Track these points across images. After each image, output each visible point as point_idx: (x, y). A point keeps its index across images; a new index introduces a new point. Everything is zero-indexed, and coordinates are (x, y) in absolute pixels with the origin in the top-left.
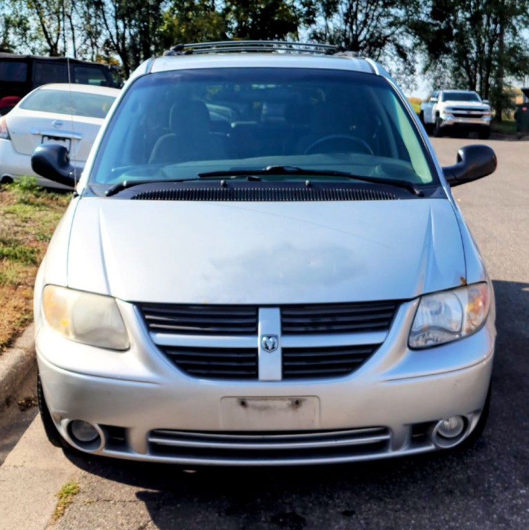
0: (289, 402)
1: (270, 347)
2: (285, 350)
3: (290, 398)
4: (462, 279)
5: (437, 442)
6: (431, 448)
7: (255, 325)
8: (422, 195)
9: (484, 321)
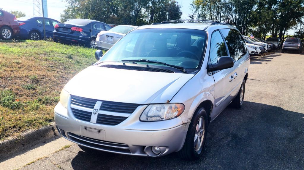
1: (95, 113)
3: (98, 129)
4: (168, 101)
5: (148, 154)
6: (146, 155)
7: (94, 106)
8: (185, 72)
9: (177, 117)
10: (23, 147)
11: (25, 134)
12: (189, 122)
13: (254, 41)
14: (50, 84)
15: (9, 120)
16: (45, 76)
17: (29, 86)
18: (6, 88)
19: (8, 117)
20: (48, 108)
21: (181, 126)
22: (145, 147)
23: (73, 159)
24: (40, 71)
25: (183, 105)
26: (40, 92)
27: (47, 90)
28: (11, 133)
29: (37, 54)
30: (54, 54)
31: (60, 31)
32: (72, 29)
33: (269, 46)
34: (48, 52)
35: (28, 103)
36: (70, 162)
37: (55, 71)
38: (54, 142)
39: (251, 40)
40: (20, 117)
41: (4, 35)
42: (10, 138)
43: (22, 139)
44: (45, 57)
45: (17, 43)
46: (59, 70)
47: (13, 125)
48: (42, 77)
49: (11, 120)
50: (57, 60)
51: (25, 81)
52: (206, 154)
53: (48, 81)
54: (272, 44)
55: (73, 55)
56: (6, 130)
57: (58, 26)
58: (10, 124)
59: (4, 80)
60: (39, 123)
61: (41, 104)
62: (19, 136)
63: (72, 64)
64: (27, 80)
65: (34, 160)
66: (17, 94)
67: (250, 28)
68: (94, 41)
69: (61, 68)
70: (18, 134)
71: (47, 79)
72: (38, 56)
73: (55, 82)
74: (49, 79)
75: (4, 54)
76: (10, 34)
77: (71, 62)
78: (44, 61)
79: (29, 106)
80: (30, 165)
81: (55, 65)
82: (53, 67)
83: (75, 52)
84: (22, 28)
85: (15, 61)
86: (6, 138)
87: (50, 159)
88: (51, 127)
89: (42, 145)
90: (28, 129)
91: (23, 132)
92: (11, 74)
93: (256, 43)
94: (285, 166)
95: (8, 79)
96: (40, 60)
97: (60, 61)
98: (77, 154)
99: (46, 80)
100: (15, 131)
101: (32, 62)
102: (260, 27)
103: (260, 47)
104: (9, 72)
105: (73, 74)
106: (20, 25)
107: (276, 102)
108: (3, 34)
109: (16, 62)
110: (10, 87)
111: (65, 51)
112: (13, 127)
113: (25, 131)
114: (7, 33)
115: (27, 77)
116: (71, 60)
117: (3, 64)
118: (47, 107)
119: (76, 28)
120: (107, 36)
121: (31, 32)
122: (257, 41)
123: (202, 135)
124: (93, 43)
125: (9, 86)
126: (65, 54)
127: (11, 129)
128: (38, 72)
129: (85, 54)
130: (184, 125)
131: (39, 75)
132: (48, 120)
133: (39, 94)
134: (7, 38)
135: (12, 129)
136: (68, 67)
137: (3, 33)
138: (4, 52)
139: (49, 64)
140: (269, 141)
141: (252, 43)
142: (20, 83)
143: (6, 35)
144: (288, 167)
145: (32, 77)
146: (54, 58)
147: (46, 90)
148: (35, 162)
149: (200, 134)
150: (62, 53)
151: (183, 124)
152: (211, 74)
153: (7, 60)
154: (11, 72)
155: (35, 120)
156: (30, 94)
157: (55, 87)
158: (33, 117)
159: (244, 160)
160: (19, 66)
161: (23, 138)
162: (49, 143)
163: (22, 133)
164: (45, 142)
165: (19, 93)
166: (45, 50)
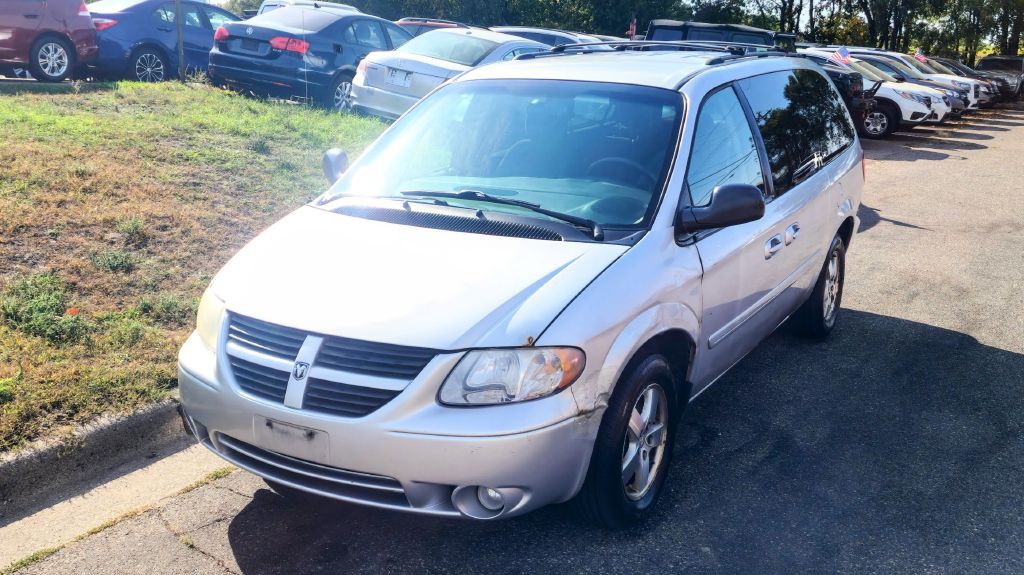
0: (305, 432)
1: (299, 375)
2: (312, 381)
3: (306, 429)
4: (530, 339)
5: (465, 510)
6: (458, 514)
7: (297, 350)
8: (600, 239)
9: (558, 390)
10: (81, 474)
11: (89, 428)
12: (600, 407)
13: (928, 73)
14: (185, 250)
15: (42, 382)
16: (170, 218)
17: (115, 258)
18: (41, 267)
19: (40, 369)
20: (169, 340)
21: (572, 420)
22: (454, 487)
23: (237, 517)
24: (154, 200)
25: (579, 352)
26: (149, 280)
27: (172, 271)
28: (45, 426)
29: (150, 137)
30: (208, 136)
31: (233, 50)
32: (275, 42)
33: (983, 89)
34: (186, 131)
35: (108, 318)
36: (224, 527)
37: (205, 199)
38: (180, 455)
39: (918, 67)
40: (77, 373)
41: (45, 66)
42: (41, 445)
43: (79, 448)
44: (177, 149)
45: (87, 96)
46: (220, 196)
47: (53, 399)
48: (159, 223)
49: (49, 382)
50: (214, 161)
51: (102, 238)
52: (672, 506)
53: (178, 240)
54: (997, 80)
55: (272, 139)
56: (27, 418)
57: (227, 34)
58: (44, 395)
59: (35, 236)
60: (137, 391)
61: (149, 324)
62: (69, 436)
63: (266, 172)
64: (110, 235)
65: (114, 517)
66: (72, 287)
67: (918, 22)
68: (349, 85)
69: (227, 189)
70: (66, 428)
71: (177, 231)
72: (151, 146)
73: (201, 241)
74: (183, 232)
75: (40, 140)
76: (66, 60)
77: (261, 164)
78: (172, 163)
79: (107, 333)
80: (99, 534)
81: (207, 178)
82: (198, 184)
83: (280, 128)
84: (105, 36)
85: (73, 166)
86: (27, 443)
87: (164, 514)
88: (175, 405)
89: (142, 468)
90: (100, 414)
91: (83, 424)
92: (57, 215)
93: (935, 81)
94: (929, 554)
95: (50, 231)
96: (160, 160)
97: (224, 162)
98: (250, 500)
99: (172, 234)
100: (59, 418)
101: (130, 170)
102: (955, 17)
103: (949, 93)
104: (53, 207)
105: (264, 211)
106: (102, 28)
107: (960, 315)
108: (41, 60)
109: (77, 172)
110: (53, 263)
111: (247, 123)
112: (54, 407)
113: (90, 419)
114: (54, 59)
115: (110, 223)
116: (263, 158)
117: (32, 178)
118: (165, 333)
119: (286, 39)
120: (390, 68)
121: (137, 51)
122: (941, 71)
123: (659, 442)
124: (346, 92)
125: (48, 258)
126: (244, 135)
127: (44, 412)
128: (147, 207)
129: (312, 134)
130: (581, 417)
131: (150, 218)
132: (166, 381)
133: (146, 286)
134: (56, 74)
135: (49, 411)
136: (249, 184)
137: (43, 57)
138: (39, 132)
139: (185, 175)
140: (897, 464)
141: (918, 81)
142: (87, 247)
143: (50, 64)
144: (937, 558)
145: (127, 225)
146: (207, 152)
147: (169, 272)
148: (114, 523)
149: (649, 442)
150: (235, 133)
151: (579, 415)
152: (692, 241)
153: (49, 164)
154: (59, 206)
155: (123, 383)
156: (115, 286)
157: (200, 258)
158: (120, 372)
159: (792, 530)
160: (87, 184)
161: (82, 443)
162: (167, 460)
163: (80, 428)
164: (153, 456)
165: (81, 284)
166: (177, 121)
